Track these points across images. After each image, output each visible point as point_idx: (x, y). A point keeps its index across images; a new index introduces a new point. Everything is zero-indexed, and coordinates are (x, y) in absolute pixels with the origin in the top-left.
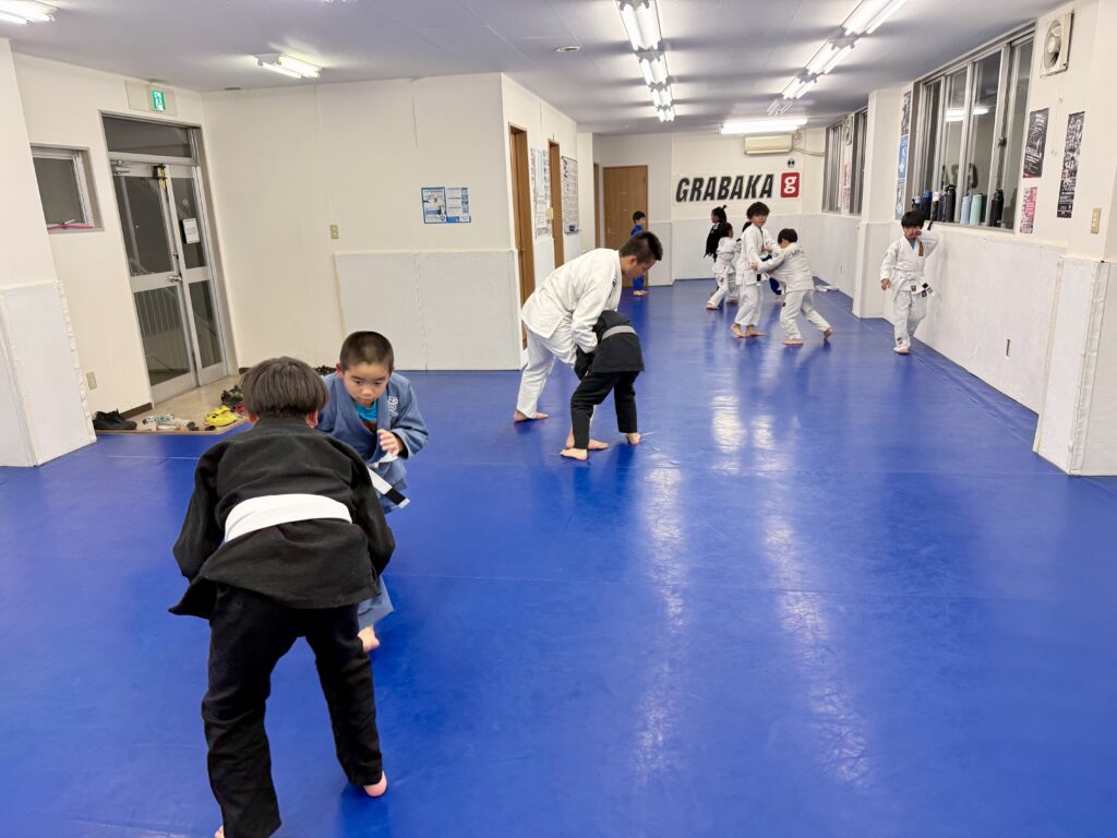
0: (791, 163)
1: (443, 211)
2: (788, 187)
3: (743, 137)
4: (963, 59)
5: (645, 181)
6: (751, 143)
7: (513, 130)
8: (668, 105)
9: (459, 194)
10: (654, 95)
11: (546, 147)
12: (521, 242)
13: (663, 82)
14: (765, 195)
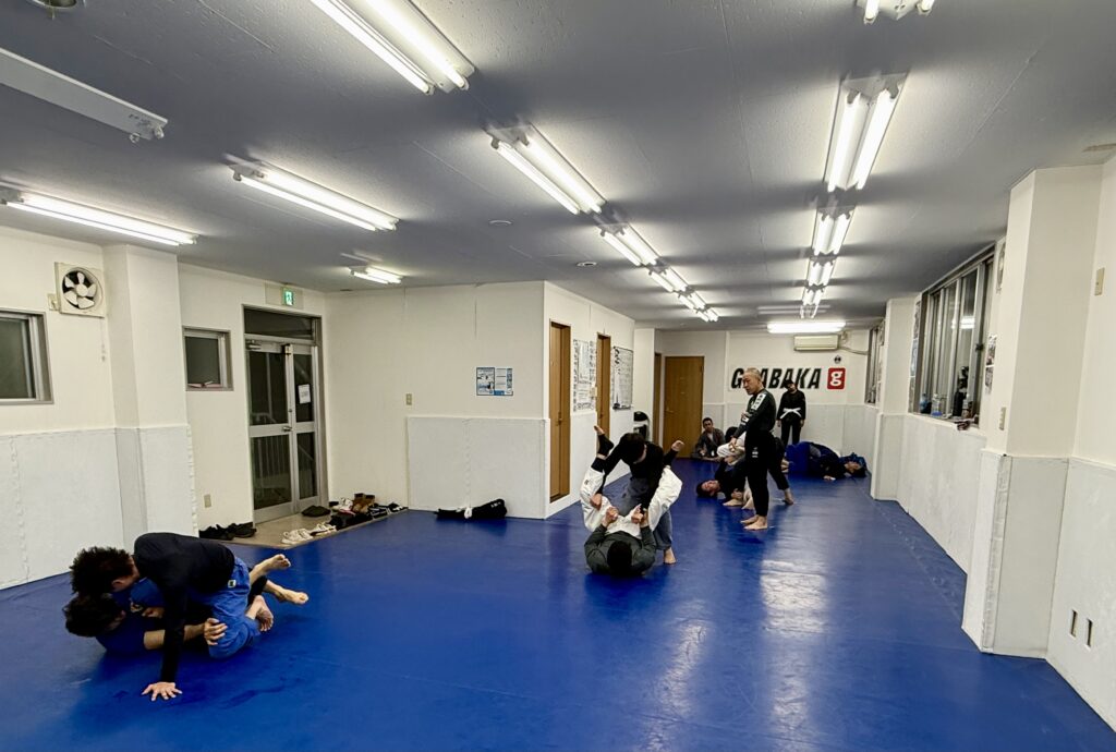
0: (838, 360)
2: (834, 380)
3: (793, 336)
5: (701, 369)
6: (801, 342)
7: (554, 324)
8: (703, 308)
9: (505, 373)
10: (683, 300)
11: (595, 339)
12: (560, 413)
13: (684, 290)
14: (813, 387)
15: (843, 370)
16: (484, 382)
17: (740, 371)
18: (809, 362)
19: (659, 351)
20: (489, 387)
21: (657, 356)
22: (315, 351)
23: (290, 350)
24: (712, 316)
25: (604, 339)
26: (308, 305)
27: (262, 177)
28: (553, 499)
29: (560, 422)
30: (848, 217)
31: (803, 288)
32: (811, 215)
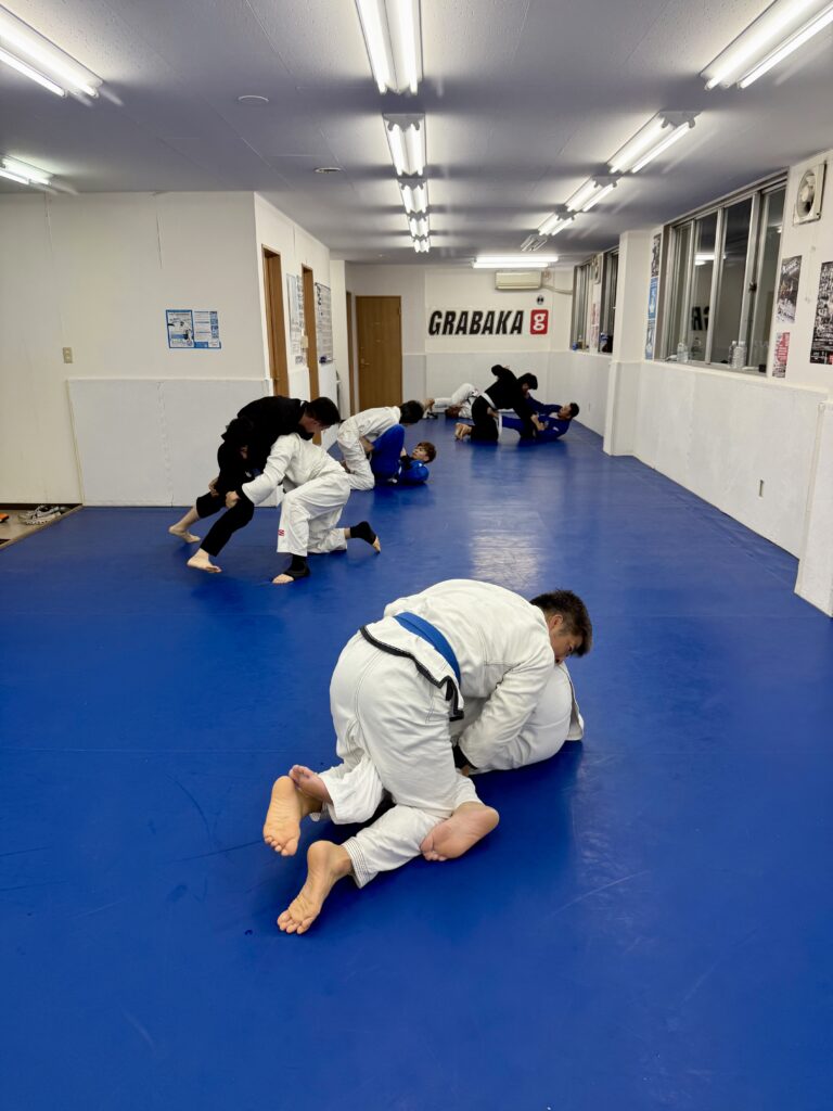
0: (540, 300)
1: (190, 335)
2: (537, 324)
3: (495, 272)
4: (712, 205)
5: (399, 312)
6: (502, 279)
7: (267, 253)
8: (425, 235)
9: (208, 318)
10: (413, 224)
11: (300, 273)
13: (423, 211)
14: (516, 332)
15: (546, 312)
16: (177, 329)
17: (438, 314)
18: (511, 303)
20: (186, 337)
21: (348, 295)
24: (426, 246)
25: (307, 271)
30: (691, 125)
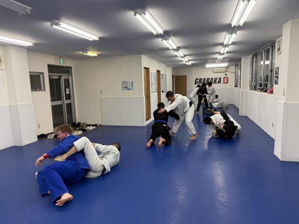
0: (226, 75)
1: (127, 87)
2: (225, 81)
3: (213, 68)
5: (186, 79)
6: (215, 70)
7: (145, 68)
8: (188, 61)
9: (131, 83)
10: (182, 59)
11: (156, 72)
12: (147, 94)
13: (183, 56)
14: (219, 83)
15: (228, 78)
16: (124, 86)
17: (197, 79)
18: (218, 76)
19: (173, 74)
20: (126, 87)
21: (173, 76)
22: (70, 78)
23: (63, 78)
24: (190, 63)
25: (158, 71)
26: (67, 63)
27: (60, 25)
28: (147, 120)
29: (147, 97)
30: (236, 34)
31: (218, 54)
32: (224, 33)
